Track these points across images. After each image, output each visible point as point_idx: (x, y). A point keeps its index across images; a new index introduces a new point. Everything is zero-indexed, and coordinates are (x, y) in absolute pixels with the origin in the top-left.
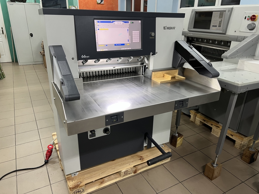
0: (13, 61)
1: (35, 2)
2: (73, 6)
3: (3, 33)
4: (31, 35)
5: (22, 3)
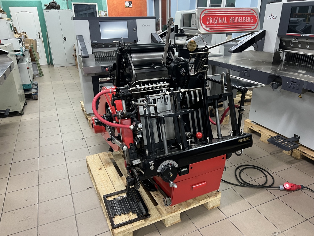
0: (48, 64)
1: (68, 8)
2: (103, 11)
3: (40, 38)
4: (65, 39)
5: (57, 10)
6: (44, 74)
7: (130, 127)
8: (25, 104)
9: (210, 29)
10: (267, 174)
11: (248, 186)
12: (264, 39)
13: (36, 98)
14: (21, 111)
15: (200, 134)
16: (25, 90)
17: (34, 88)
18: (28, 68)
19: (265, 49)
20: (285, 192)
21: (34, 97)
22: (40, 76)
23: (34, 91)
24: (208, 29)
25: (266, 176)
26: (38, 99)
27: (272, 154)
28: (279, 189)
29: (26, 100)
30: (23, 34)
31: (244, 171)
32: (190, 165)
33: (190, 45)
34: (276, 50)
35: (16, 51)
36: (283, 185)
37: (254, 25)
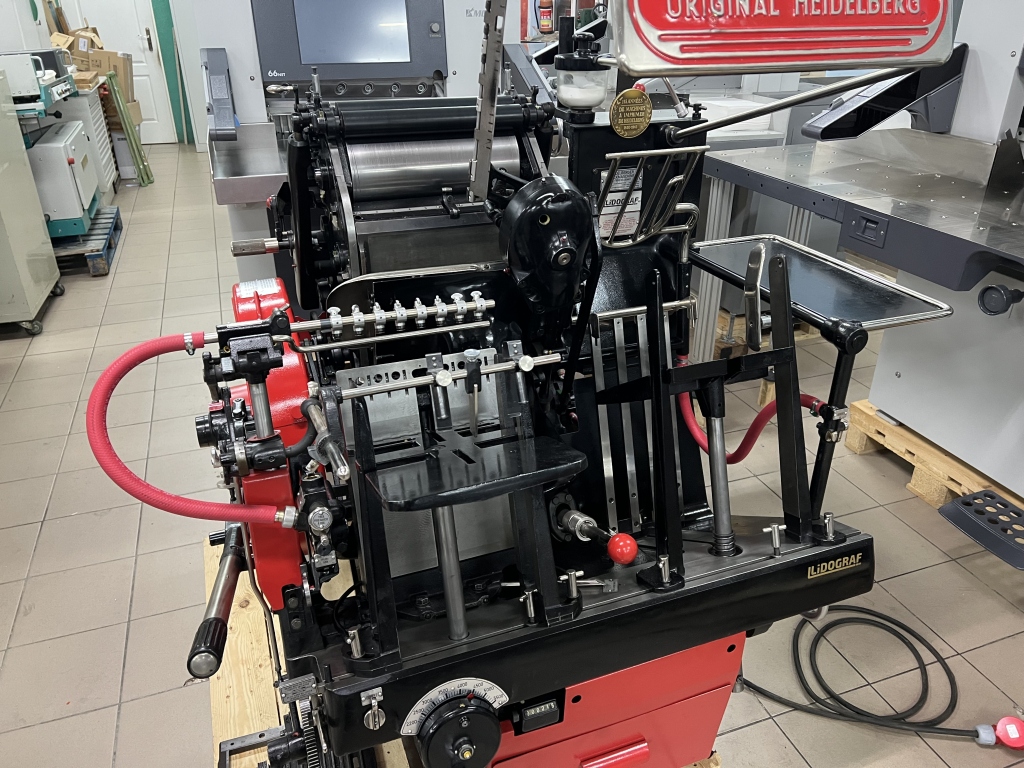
0: (181, 141)
3: (151, 48)
6: (155, 178)
7: (279, 515)
8: (56, 294)
9: (682, 49)
10: (927, 657)
11: (841, 714)
12: (960, 82)
13: (102, 271)
14: (30, 322)
15: (626, 545)
16: (57, 242)
17: (99, 232)
18: (71, 162)
19: (961, 124)
20: (1002, 758)
21: (94, 266)
22: (140, 185)
23: (95, 244)
24: (672, 49)
25: (922, 667)
26: (107, 274)
27: (954, 558)
28: (974, 741)
29: (62, 274)
30: (83, 33)
31: (832, 635)
32: (571, 691)
33: (623, 110)
34: (1009, 133)
35: (18, 100)
36: (995, 727)
37: (923, 31)
